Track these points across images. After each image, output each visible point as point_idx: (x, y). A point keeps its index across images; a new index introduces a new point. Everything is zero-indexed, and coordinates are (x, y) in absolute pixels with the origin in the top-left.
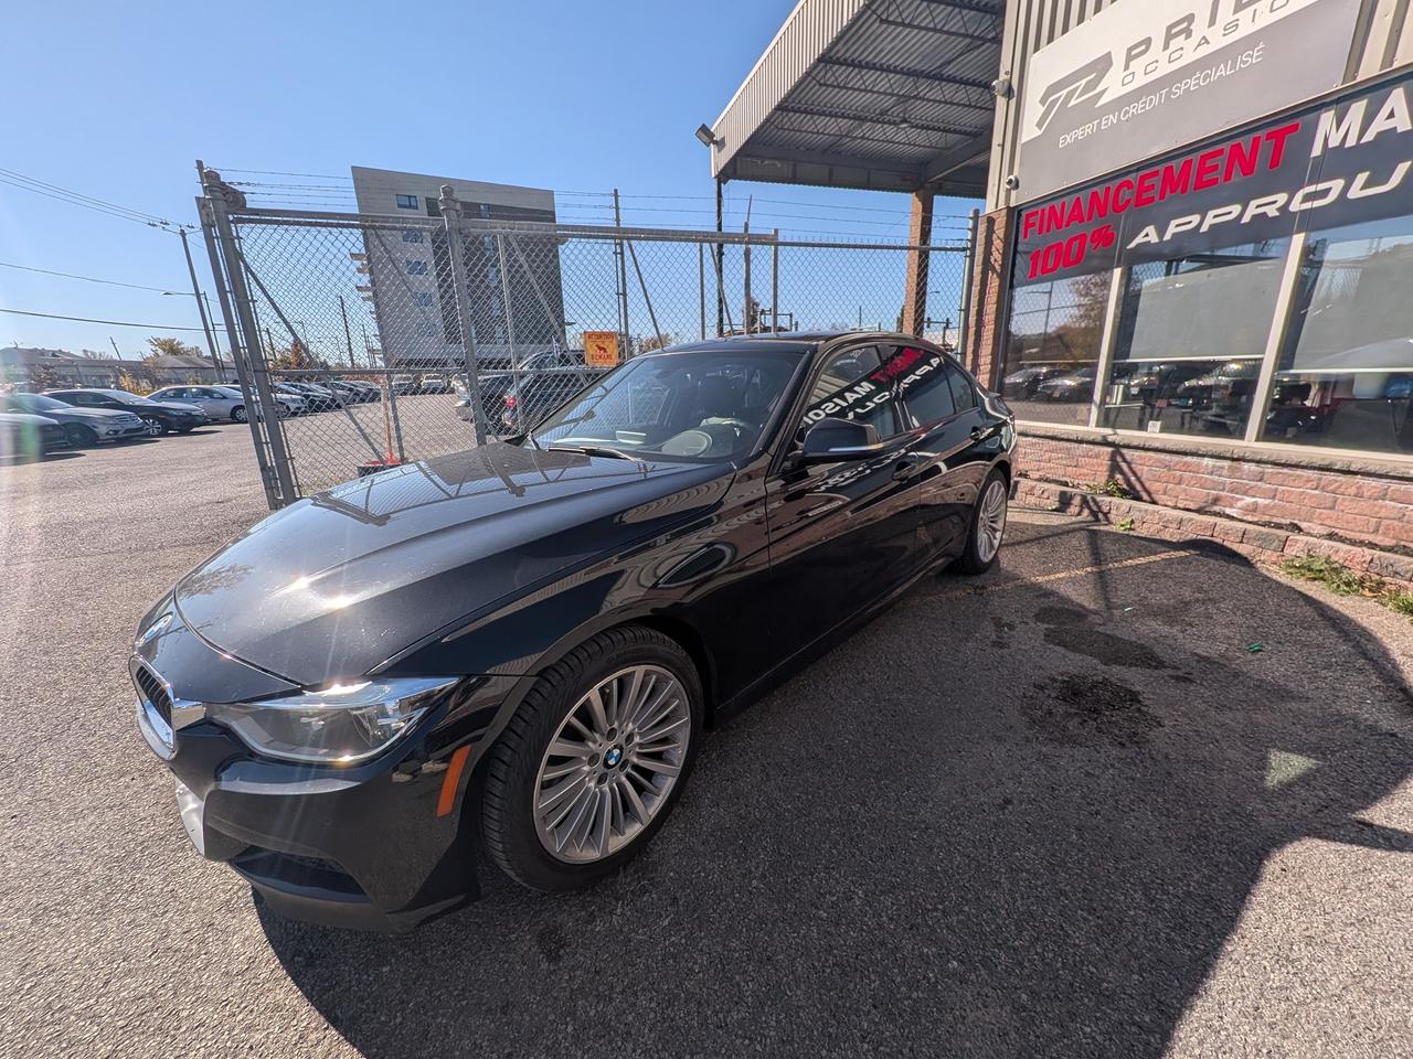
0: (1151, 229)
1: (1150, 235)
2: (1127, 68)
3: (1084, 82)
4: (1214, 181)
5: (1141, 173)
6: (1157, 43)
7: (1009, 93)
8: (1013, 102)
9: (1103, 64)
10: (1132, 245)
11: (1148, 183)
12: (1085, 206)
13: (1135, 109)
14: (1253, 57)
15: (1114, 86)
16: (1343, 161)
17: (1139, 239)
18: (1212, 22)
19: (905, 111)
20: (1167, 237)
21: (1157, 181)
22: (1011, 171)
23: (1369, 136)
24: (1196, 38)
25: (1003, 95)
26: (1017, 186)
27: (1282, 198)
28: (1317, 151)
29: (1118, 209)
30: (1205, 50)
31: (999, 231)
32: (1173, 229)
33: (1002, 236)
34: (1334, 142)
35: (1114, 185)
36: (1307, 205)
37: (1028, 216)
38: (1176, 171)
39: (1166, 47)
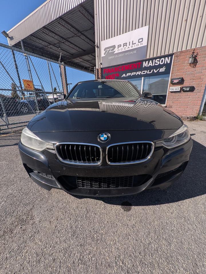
0: (124, 74)
1: (124, 75)
2: (118, 48)
3: (111, 49)
4: (132, 69)
5: (122, 66)
6: (122, 46)
7: (98, 47)
8: (99, 49)
9: (114, 47)
10: (122, 77)
11: (123, 67)
12: (114, 69)
13: (120, 55)
14: (135, 52)
15: (116, 51)
16: (146, 68)
17: (123, 76)
18: (129, 45)
19: (59, 45)
20: (127, 76)
21: (124, 67)
22: (100, 62)
23: (149, 66)
24: (127, 47)
25: (97, 47)
26: (102, 64)
27: (140, 72)
28: (143, 67)
29: (119, 71)
30: (129, 49)
31: (100, 72)
32: (128, 75)
33: (100, 73)
34: (145, 66)
35: (118, 67)
36: (143, 74)
37: (104, 70)
38: (127, 66)
39: (124, 47)
